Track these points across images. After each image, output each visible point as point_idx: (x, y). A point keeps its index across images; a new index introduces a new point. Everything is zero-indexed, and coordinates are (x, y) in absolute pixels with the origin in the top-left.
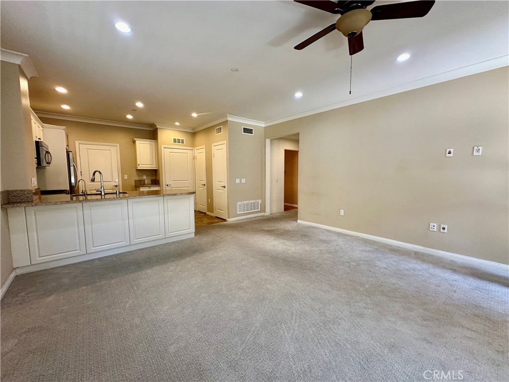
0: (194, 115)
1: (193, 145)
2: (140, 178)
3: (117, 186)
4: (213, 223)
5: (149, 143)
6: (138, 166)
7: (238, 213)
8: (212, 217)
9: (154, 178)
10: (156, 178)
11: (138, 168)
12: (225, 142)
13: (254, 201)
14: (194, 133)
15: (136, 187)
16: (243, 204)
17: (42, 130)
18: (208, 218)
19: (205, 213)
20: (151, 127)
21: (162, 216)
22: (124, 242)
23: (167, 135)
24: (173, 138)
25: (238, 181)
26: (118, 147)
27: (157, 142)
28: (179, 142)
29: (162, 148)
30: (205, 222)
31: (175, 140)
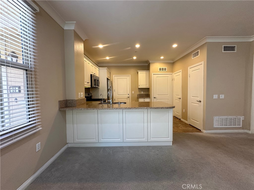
0: (175, 46)
1: (172, 71)
2: (140, 93)
3: (129, 97)
4: (188, 131)
5: (145, 72)
6: (139, 86)
7: (215, 127)
8: (186, 125)
9: (147, 93)
10: (148, 93)
11: (139, 87)
12: (203, 62)
13: (235, 117)
14: (173, 63)
15: (138, 98)
16: (220, 119)
17: (99, 70)
18: (182, 124)
19: (180, 119)
20: (147, 63)
21: (146, 124)
22: (120, 139)
23: (156, 67)
24: (159, 68)
25: (215, 97)
26: (130, 76)
27: (150, 72)
28: (163, 70)
29: (152, 74)
30: (180, 128)
31: (160, 69)
